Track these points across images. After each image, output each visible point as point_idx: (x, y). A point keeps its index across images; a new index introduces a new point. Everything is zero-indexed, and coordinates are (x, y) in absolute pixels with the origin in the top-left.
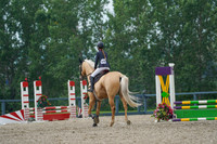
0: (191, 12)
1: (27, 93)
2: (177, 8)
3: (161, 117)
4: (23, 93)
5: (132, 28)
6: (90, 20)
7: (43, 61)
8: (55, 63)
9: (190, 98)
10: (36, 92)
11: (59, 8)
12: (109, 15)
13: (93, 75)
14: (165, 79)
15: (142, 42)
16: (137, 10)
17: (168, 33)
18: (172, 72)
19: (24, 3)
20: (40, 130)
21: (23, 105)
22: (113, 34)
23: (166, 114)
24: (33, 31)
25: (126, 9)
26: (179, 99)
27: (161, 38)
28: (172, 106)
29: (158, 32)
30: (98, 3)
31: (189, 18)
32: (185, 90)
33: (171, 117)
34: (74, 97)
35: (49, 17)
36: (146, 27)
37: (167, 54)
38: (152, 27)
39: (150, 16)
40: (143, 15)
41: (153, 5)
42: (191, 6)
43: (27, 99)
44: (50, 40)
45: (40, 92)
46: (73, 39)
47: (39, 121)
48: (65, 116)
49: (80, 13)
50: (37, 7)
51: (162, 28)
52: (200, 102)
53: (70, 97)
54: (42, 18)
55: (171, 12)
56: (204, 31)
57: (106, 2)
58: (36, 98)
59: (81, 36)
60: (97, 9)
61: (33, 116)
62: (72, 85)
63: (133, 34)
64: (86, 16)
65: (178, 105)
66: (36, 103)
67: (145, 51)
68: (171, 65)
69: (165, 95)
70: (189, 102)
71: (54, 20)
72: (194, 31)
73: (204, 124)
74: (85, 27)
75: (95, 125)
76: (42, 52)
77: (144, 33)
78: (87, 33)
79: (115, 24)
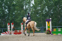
0: (56, 3)
1: (9, 26)
2: (52, 2)
3: (48, 33)
4: (8, 26)
5: (39, 8)
6: (27, 6)
7: (14, 17)
8: (17, 18)
9: (56, 28)
10: (12, 26)
11: (18, 2)
12: (33, 4)
13: (26, 22)
14: (49, 23)
15: (42, 12)
16: (41, 3)
17: (49, 10)
18: (51, 20)
19: (8, 1)
20: (13, 37)
21: (8, 30)
22: (34, 10)
23: (49, 33)
24: (11, 9)
25: (38, 3)
26: (53, 28)
27: (47, 11)
28: (51, 30)
29: (47, 9)
30: (30, 1)
31: (56, 5)
32: (54, 26)
33: (50, 33)
34: (23, 28)
35: (16, 5)
36: (43, 8)
37: (49, 16)
38: (45, 8)
39: (45, 5)
40: (42, 4)
41: (45, 1)
42: (56, 2)
43: (9, 28)
44: (16, 11)
45: (13, 26)
46: (22, 11)
47: (13, 34)
48: (20, 33)
49: (24, 4)
50: (12, 2)
51: (48, 8)
52: (59, 29)
53: (22, 28)
54: (14, 5)
55: (50, 3)
56: (60, 9)
57: (32, 1)
58: (12, 28)
59: (25, 10)
60: (29, 3)
61: (11, 33)
62: (22, 24)
63: (40, 10)
64: (26, 5)
65: (53, 30)
66: (12, 29)
67: (43, 15)
68: (51, 19)
69: (49, 27)
70: (55, 29)
71: (17, 6)
72: (57, 9)
73: (60, 35)
74: (26, 8)
75: (29, 36)
76: (14, 15)
77: (43, 9)
78: (26, 9)
79: (34, 7)
